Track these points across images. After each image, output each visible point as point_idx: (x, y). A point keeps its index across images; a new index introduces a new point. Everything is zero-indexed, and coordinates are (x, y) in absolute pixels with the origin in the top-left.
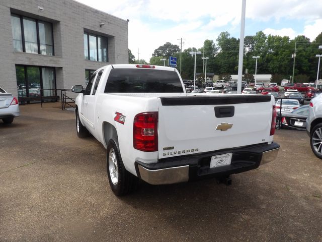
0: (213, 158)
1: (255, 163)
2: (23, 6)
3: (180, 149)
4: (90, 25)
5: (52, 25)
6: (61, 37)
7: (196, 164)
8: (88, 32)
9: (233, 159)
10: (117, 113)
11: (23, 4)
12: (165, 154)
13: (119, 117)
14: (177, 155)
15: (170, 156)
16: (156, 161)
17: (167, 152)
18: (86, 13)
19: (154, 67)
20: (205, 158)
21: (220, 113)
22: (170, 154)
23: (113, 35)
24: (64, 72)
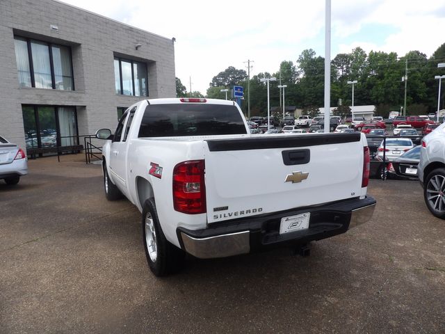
0: (283, 220)
1: (341, 225)
2: (30, 26)
3: (238, 209)
4: (123, 48)
5: (70, 49)
6: (83, 65)
7: (259, 229)
8: (120, 57)
9: (312, 221)
10: (152, 164)
11: (30, 23)
12: (216, 217)
13: (155, 169)
14: (233, 217)
15: (223, 219)
16: (205, 226)
17: (218, 213)
18: (117, 32)
19: (205, 101)
20: (272, 221)
21: (290, 159)
22: (223, 216)
23: (154, 60)
24: (88, 112)
